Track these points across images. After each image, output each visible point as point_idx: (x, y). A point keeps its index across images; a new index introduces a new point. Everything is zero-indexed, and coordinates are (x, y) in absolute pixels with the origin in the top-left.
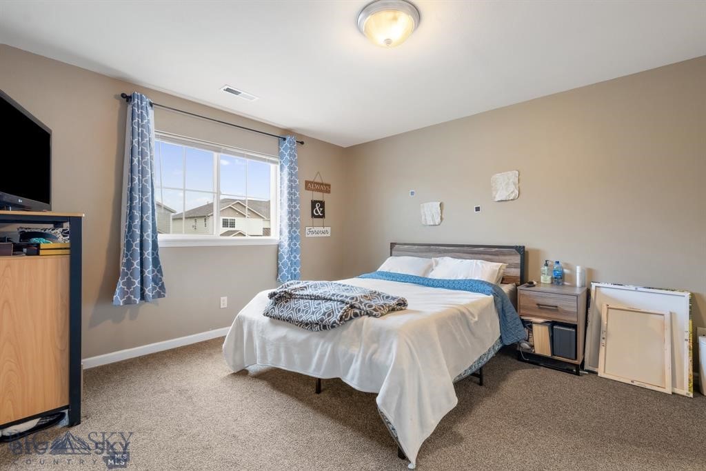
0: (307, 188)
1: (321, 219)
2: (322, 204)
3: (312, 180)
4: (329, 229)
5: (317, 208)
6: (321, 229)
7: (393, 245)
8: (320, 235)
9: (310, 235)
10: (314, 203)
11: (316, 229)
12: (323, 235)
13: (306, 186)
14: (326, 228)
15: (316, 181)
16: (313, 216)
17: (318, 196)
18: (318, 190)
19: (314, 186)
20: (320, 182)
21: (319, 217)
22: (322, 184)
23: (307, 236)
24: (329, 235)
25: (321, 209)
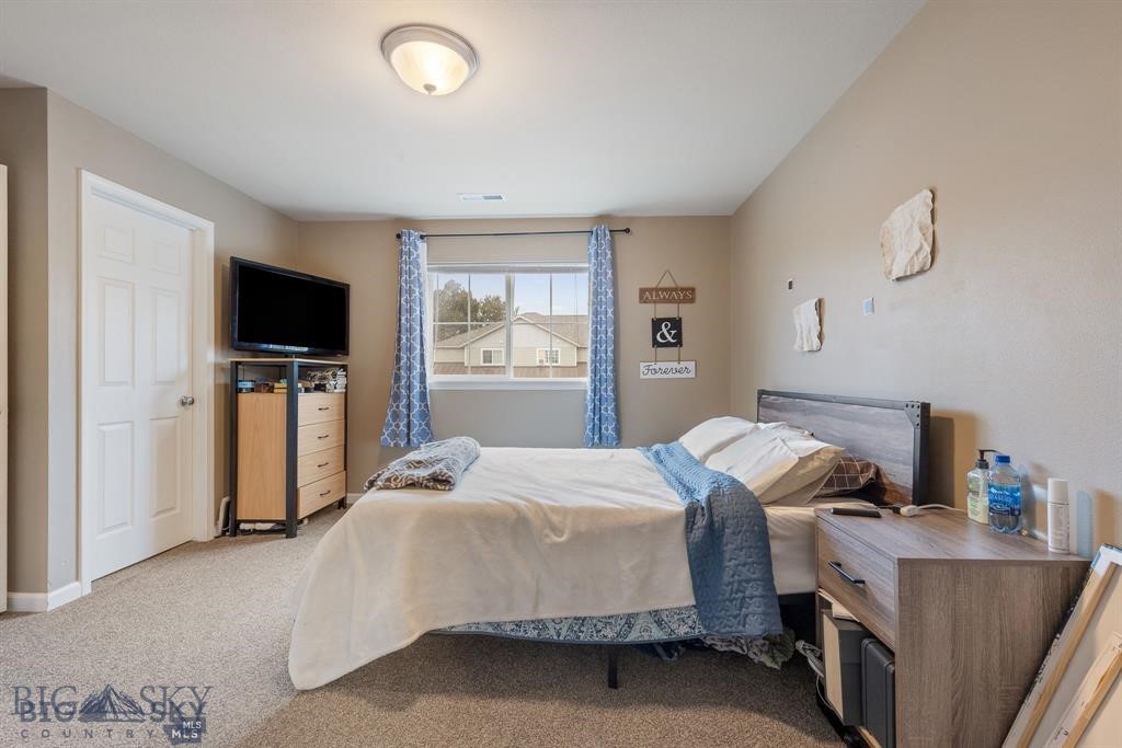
0: (643, 300)
1: (675, 349)
2: (676, 324)
3: (654, 286)
4: (691, 365)
5: (664, 330)
6: (675, 365)
7: (762, 393)
8: (670, 376)
9: (650, 376)
10: (656, 324)
11: (663, 365)
12: (678, 375)
13: (641, 297)
14: (683, 364)
15: (661, 286)
16: (655, 343)
17: (667, 311)
18: (665, 301)
19: (657, 295)
20: (673, 285)
21: (668, 345)
22: (675, 289)
23: (642, 376)
24: (692, 375)
25: (673, 332)
